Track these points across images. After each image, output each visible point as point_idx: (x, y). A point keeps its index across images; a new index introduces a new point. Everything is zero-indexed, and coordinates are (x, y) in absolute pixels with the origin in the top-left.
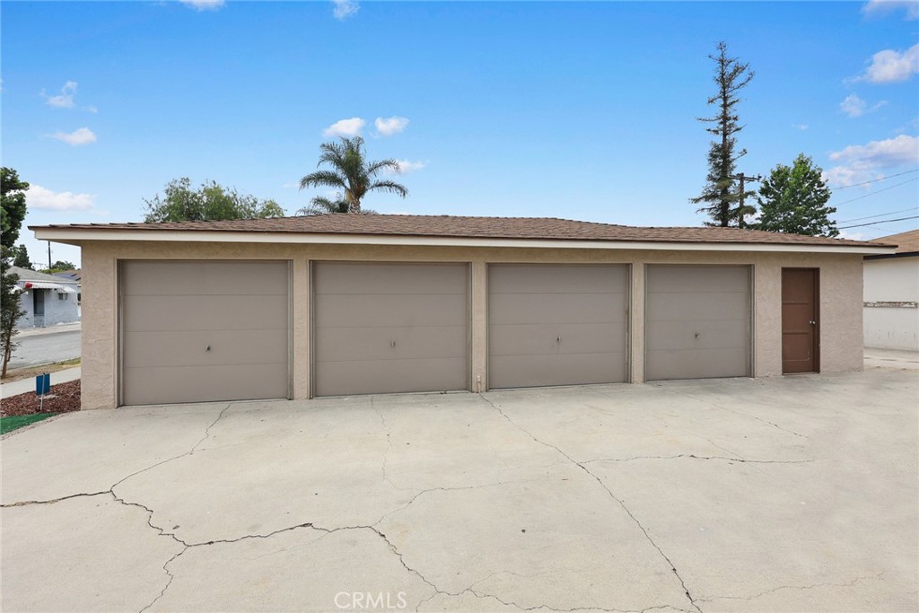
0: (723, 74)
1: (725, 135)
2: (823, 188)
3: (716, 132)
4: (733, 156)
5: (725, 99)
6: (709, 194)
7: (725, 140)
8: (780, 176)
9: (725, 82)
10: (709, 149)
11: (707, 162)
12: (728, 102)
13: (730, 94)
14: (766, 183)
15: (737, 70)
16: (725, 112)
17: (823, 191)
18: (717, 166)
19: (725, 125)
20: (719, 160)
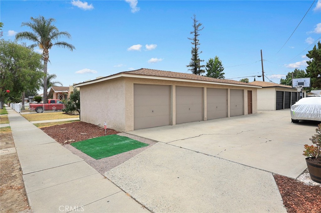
0: (195, 25)
1: (196, 45)
2: (222, 67)
3: (193, 44)
4: (198, 53)
5: (196, 33)
6: (191, 64)
7: (196, 47)
8: (211, 61)
9: (196, 27)
10: (191, 49)
11: (191, 54)
12: (197, 34)
13: (197, 32)
14: (207, 63)
15: (200, 25)
16: (195, 37)
17: (222, 68)
18: (194, 55)
19: (195, 42)
20: (194, 53)
